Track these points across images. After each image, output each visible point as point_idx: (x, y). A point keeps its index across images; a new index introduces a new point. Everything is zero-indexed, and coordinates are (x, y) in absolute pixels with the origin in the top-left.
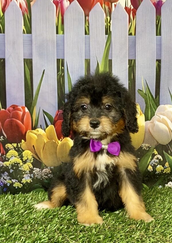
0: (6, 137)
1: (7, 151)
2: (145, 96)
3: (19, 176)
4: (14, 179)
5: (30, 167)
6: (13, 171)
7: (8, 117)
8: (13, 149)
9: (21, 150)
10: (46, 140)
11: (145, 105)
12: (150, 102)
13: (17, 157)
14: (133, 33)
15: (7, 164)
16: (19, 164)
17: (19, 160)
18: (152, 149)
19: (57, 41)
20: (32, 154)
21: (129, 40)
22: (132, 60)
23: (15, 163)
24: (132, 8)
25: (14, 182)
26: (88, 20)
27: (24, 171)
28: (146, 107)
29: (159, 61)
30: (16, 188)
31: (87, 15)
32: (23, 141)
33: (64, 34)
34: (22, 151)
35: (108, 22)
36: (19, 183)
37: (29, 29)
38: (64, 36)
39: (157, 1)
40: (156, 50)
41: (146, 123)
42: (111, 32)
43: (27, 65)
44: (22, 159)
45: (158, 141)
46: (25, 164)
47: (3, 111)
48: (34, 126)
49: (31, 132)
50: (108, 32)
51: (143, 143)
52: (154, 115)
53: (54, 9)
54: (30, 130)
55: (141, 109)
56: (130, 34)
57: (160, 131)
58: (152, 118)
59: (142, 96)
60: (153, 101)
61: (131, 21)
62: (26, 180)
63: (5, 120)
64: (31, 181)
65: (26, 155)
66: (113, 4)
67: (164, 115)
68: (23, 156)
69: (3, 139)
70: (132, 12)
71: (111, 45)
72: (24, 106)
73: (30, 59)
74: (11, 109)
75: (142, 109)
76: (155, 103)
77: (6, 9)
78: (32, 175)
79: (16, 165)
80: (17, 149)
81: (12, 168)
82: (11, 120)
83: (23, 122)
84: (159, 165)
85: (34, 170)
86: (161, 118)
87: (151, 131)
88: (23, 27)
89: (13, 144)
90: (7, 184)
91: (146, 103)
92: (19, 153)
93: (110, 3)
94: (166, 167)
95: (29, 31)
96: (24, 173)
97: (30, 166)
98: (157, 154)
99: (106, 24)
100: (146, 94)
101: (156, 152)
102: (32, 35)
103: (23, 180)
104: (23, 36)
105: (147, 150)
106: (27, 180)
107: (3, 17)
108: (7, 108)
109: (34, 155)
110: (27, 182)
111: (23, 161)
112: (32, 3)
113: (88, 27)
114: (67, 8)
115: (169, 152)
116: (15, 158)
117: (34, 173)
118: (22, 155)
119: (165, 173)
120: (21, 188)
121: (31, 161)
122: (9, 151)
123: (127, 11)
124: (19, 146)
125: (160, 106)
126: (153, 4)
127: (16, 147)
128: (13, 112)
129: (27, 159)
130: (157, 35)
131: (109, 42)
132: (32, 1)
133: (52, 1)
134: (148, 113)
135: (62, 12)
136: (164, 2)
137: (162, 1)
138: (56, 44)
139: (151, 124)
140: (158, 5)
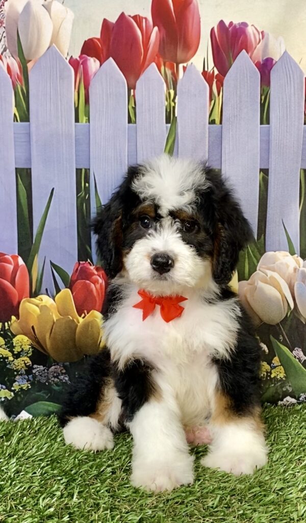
3: (7, 379)
5: (28, 364)
9: (10, 334)
10: (56, 317)
13: (2, 347)
14: (218, 121)
16: (7, 358)
17: (6, 353)
19: (76, 136)
20: (30, 342)
21: (209, 132)
24: (216, 72)
26: (134, 96)
27: (17, 371)
29: (265, 172)
30: (3, 399)
31: (132, 87)
32: (13, 318)
33: (89, 122)
34: (12, 337)
35: (171, 99)
36: (7, 390)
37: (24, 112)
38: (89, 126)
39: (262, 60)
40: (260, 150)
41: (240, 286)
42: (176, 117)
43: (21, 180)
44: (12, 351)
45: (261, 317)
46: (17, 358)
48: (33, 290)
49: (30, 302)
50: (170, 117)
52: (256, 270)
53: (71, 76)
54: (27, 297)
56: (212, 122)
57: (268, 300)
58: (251, 277)
60: (253, 245)
61: (213, 98)
62: (19, 385)
64: (28, 386)
65: (20, 344)
66: (181, 66)
67: (274, 270)
68: (14, 345)
70: (215, 80)
71: (176, 141)
72: (17, 254)
73: (27, 169)
76: (258, 249)
78: (30, 376)
79: (2, 360)
80: (2, 333)
83: (13, 283)
85: (34, 369)
86: (269, 276)
87: (249, 300)
88: (14, 110)
92: (6, 340)
93: (175, 65)
94: (275, 365)
95: (25, 116)
96: (15, 373)
97: (26, 362)
99: (166, 103)
102: (30, 125)
103: (14, 385)
104: (14, 125)
106: (22, 386)
109: (34, 344)
110: (21, 389)
111: (14, 355)
112: (30, 65)
113: (134, 109)
114: (95, 73)
115: (281, 338)
117: (35, 373)
118: (13, 343)
119: (275, 377)
120: (11, 399)
121: (28, 353)
123: (207, 77)
124: (7, 328)
125: (265, 254)
126: (256, 65)
127: (2, 329)
129: (21, 351)
130: (262, 123)
131: (173, 136)
132: (30, 61)
133: (67, 61)
134: (244, 266)
135: (85, 81)
136: (277, 60)
137: (272, 59)
138: (74, 141)
139: (250, 286)
140: (265, 67)
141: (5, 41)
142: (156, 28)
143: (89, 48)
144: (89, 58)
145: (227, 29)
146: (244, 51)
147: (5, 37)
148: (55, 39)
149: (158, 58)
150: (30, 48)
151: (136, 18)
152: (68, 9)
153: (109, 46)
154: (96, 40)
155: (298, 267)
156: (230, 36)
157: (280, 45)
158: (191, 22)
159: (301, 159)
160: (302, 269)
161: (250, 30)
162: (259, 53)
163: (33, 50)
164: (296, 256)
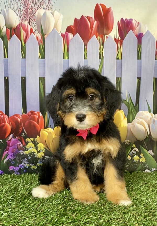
0: (26, 134)
1: (27, 143)
2: (128, 104)
3: (34, 161)
4: (31, 163)
5: (43, 156)
6: (30, 158)
7: (28, 120)
8: (31, 142)
9: (36, 143)
10: (54, 136)
11: (128, 111)
12: (131, 109)
14: (120, 58)
15: (26, 152)
16: (35, 153)
17: (35, 151)
18: (132, 143)
19: (63, 64)
20: (44, 146)
21: (117, 63)
22: (119, 78)
23: (32, 153)
24: (120, 39)
25: (31, 165)
26: (87, 48)
27: (39, 158)
28: (128, 112)
29: (139, 78)
30: (33, 169)
31: (86, 45)
32: (38, 136)
33: (68, 59)
35: (101, 49)
36: (34, 166)
37: (43, 55)
39: (138, 34)
40: (137, 70)
41: (128, 125)
42: (103, 57)
43: (41, 82)
44: (37, 150)
45: (137, 138)
46: (39, 153)
47: (24, 115)
48: (46, 126)
49: (44, 130)
50: (101, 57)
51: (126, 139)
52: (135, 119)
54: (43, 128)
56: (118, 59)
57: (139, 131)
58: (133, 121)
59: (126, 104)
60: (134, 108)
61: (118, 49)
63: (26, 122)
65: (40, 147)
66: (106, 36)
67: (142, 118)
68: (38, 147)
69: (24, 135)
70: (119, 42)
71: (103, 66)
72: (39, 111)
73: (44, 78)
74: (30, 113)
75: (125, 114)
76: (136, 110)
77: (26, 40)
78: (44, 161)
79: (33, 153)
80: (33, 142)
81: (30, 156)
82: (30, 122)
83: (38, 123)
84: (136, 155)
85: (45, 158)
86: (140, 121)
87: (132, 131)
88: (39, 54)
89: (31, 139)
90: (26, 167)
91: (128, 110)
92: (35, 145)
93: (103, 36)
94: (141, 157)
95: (43, 56)
98: (135, 148)
100: (128, 103)
101: (134, 146)
102: (45, 60)
103: (37, 164)
104: (39, 60)
105: (128, 144)
107: (24, 47)
108: (27, 113)
109: (46, 147)
110: (40, 165)
111: (38, 151)
112: (45, 36)
113: (87, 53)
114: (71, 40)
115: (144, 146)
116: (32, 149)
118: (37, 146)
119: (141, 162)
120: (36, 169)
121: (43, 151)
122: (28, 144)
123: (116, 41)
124: (35, 140)
125: (139, 112)
126: (136, 36)
127: (33, 141)
128: (31, 116)
129: (40, 150)
130: (138, 59)
131: (102, 64)
132: (45, 35)
133: (60, 35)
134: (130, 117)
135: (67, 42)
136: (144, 34)
137: (142, 34)
138: (62, 66)
139: (132, 125)
140: (140, 37)
141: (36, 27)
142: (96, 21)
143: (69, 30)
144: (69, 33)
145: (124, 21)
146: (131, 30)
147: (36, 25)
148: (55, 26)
149: (97, 33)
151: (87, 17)
152: (61, 14)
153: (77, 28)
154: (72, 27)
155: (152, 117)
156: (126, 24)
157: (146, 28)
158: (110, 19)
159: (154, 74)
160: (153, 118)
161: (134, 22)
162: (137, 31)
163: (47, 30)
164: (151, 113)
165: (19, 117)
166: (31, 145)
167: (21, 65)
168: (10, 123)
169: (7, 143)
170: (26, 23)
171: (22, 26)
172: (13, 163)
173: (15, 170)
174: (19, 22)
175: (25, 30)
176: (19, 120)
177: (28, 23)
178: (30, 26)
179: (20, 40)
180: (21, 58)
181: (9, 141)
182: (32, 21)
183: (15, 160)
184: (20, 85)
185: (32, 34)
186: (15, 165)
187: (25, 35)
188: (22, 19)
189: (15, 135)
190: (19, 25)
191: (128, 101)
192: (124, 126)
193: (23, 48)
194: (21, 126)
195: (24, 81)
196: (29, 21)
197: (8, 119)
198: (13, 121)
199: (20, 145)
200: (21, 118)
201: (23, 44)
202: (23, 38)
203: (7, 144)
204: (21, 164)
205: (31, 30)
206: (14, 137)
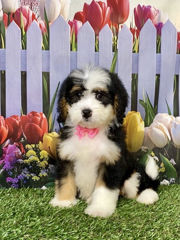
0: (26, 138)
1: (27, 150)
2: (145, 105)
3: (36, 171)
4: (32, 173)
5: (46, 164)
6: (32, 167)
7: (28, 122)
8: (32, 149)
12: (149, 111)
14: (137, 51)
15: (27, 161)
16: (37, 161)
17: (37, 159)
18: (150, 151)
19: (71, 57)
20: (48, 154)
21: (133, 57)
22: (135, 74)
23: (33, 161)
24: (136, 28)
25: (32, 175)
26: (98, 39)
27: (41, 167)
28: (146, 115)
29: (158, 75)
30: (34, 180)
31: (97, 35)
32: (40, 142)
33: (77, 51)
34: (39, 151)
35: (115, 41)
36: (36, 176)
38: (77, 53)
39: (158, 23)
40: (156, 65)
41: (145, 129)
42: (117, 49)
43: (45, 77)
44: (39, 158)
45: (155, 144)
46: (41, 161)
47: (24, 116)
48: (50, 129)
49: (48, 135)
50: (115, 49)
51: (142, 146)
52: (153, 122)
53: (69, 29)
54: (46, 133)
55: (141, 117)
56: (134, 52)
57: (158, 136)
58: (151, 125)
60: (152, 110)
61: (135, 40)
62: (42, 174)
63: (26, 124)
64: (46, 175)
65: (43, 155)
66: (120, 25)
67: (161, 122)
69: (24, 141)
71: (117, 61)
72: (42, 112)
73: (48, 72)
74: (31, 115)
76: (154, 112)
77: (28, 28)
78: (47, 170)
80: (35, 149)
81: (31, 164)
82: (31, 124)
83: (40, 126)
85: (49, 166)
86: (159, 125)
87: (149, 136)
88: (42, 45)
89: (32, 145)
90: (27, 177)
91: (146, 112)
92: (37, 153)
93: (117, 25)
94: (161, 167)
95: (47, 47)
96: (41, 168)
98: (154, 156)
100: (146, 104)
101: (153, 154)
102: (49, 52)
103: (40, 174)
104: (42, 52)
105: (146, 152)
106: (44, 174)
107: (25, 35)
108: (28, 114)
109: (50, 155)
110: (43, 176)
112: (50, 24)
113: (98, 45)
114: (80, 28)
115: (165, 154)
116: (34, 157)
117: (49, 169)
118: (40, 154)
120: (39, 180)
121: (47, 159)
122: (29, 151)
123: (132, 31)
124: (37, 147)
125: (157, 114)
126: (155, 25)
127: (35, 147)
128: (32, 117)
129: (43, 158)
130: (157, 53)
131: (116, 58)
132: (50, 22)
133: (67, 22)
134: (148, 120)
135: (75, 32)
136: (164, 24)
137: (162, 23)
138: (70, 59)
139: (150, 130)
140: (159, 27)
141: (38, 13)
142: (109, 8)
143: (78, 16)
144: (77, 21)
145: (142, 8)
146: (149, 19)
147: (39, 11)
148: (62, 12)
149: (110, 21)
150: (50, 16)
151: (99, 2)
153: (87, 16)
154: (81, 13)
155: (172, 121)
156: (143, 11)
157: (166, 17)
158: (125, 5)
159: (175, 70)
160: (174, 122)
161: (152, 9)
162: (156, 20)
163: (52, 17)
164: (171, 115)
165: (18, 118)
166: (32, 153)
167: (21, 57)
168: (7, 125)
169: (3, 149)
170: (27, 7)
171: (22, 12)
172: (11, 173)
173: (13, 182)
174: (19, 6)
175: (26, 16)
176: (18, 122)
177: (30, 7)
178: (32, 11)
179: (20, 28)
180: (22, 49)
181: (5, 148)
182: (34, 5)
183: (13, 170)
184: (19, 82)
185: (34, 20)
186: (13, 177)
187: (26, 22)
188: (22, 3)
189: (13, 141)
190: (19, 9)
191: (145, 102)
192: (141, 131)
193: (24, 38)
194: (20, 130)
195: (24, 76)
196: (31, 5)
197: (4, 121)
198: (11, 124)
199: (19, 153)
200: (20, 121)
201: (24, 33)
202: (23, 25)
203: (2, 151)
204: (21, 175)
205: (33, 16)
206: (12, 143)
